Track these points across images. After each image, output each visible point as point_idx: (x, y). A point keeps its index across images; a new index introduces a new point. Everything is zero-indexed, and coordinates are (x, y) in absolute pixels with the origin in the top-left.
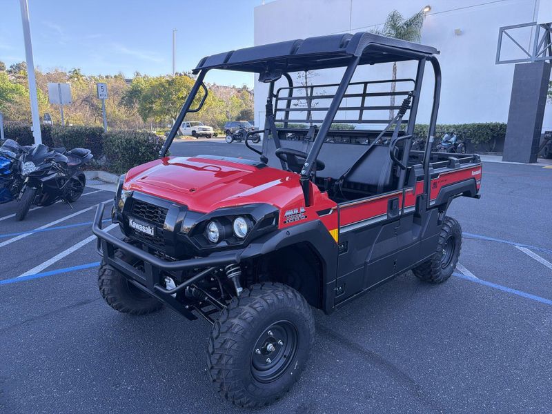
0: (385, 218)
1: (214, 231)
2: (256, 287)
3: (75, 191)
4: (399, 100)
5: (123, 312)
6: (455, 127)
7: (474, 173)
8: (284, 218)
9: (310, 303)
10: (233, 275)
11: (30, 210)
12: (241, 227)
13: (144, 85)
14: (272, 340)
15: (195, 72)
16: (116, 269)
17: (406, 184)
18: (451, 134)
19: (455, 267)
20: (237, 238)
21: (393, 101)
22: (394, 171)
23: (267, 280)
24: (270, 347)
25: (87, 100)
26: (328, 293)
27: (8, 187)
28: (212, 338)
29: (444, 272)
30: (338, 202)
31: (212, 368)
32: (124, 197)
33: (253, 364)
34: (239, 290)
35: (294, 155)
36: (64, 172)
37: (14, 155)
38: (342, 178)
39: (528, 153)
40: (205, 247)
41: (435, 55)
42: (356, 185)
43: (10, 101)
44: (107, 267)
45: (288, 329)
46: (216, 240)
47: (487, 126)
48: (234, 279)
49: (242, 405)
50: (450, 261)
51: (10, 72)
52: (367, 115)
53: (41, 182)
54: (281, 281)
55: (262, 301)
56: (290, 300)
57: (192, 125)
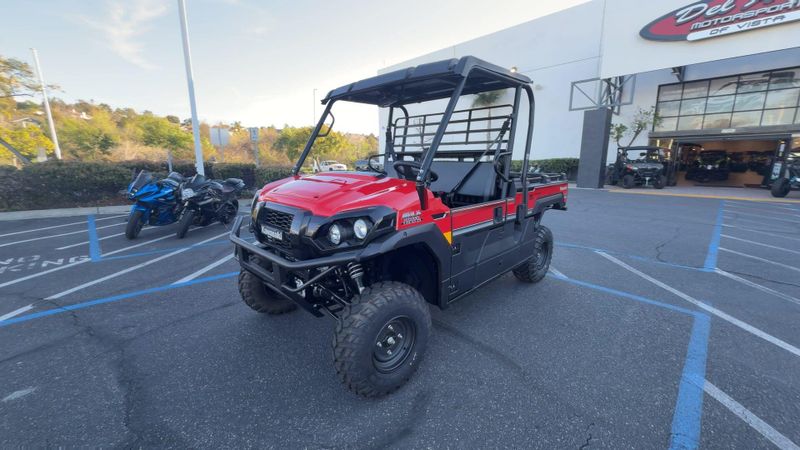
0: (491, 224)
1: (336, 233)
2: (377, 286)
3: (230, 214)
4: (499, 124)
5: (262, 311)
6: (539, 162)
7: (562, 189)
8: (401, 220)
9: (427, 301)
10: (356, 275)
11: (190, 230)
12: (361, 229)
13: (291, 133)
14: (392, 334)
15: (324, 102)
16: (253, 274)
17: (508, 195)
18: (536, 167)
19: (547, 268)
20: (357, 239)
21: (489, 136)
22: (497, 184)
23: (388, 279)
24: (391, 340)
25: (245, 146)
26: (443, 290)
27: (171, 210)
28: (336, 333)
29: (540, 273)
30: (451, 206)
31: (336, 361)
32: (258, 208)
33: (374, 356)
34: (361, 289)
35: (410, 166)
36: (219, 197)
37: (177, 184)
38: (453, 191)
39: (597, 180)
40: (328, 249)
41: (530, 85)
42: (465, 197)
43: (183, 147)
44: (246, 272)
45: (407, 323)
46: (337, 242)
47: (563, 161)
48: (357, 280)
49: (364, 395)
50: (544, 263)
51: (183, 125)
52: (473, 137)
53: (198, 206)
54: (399, 281)
55: (381, 297)
56: (408, 296)
57: (330, 163)
